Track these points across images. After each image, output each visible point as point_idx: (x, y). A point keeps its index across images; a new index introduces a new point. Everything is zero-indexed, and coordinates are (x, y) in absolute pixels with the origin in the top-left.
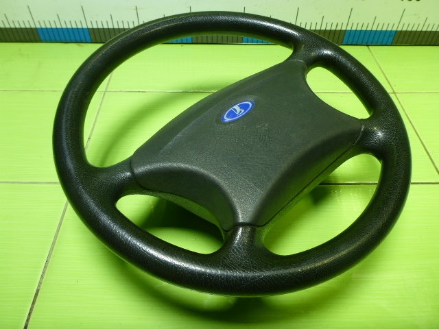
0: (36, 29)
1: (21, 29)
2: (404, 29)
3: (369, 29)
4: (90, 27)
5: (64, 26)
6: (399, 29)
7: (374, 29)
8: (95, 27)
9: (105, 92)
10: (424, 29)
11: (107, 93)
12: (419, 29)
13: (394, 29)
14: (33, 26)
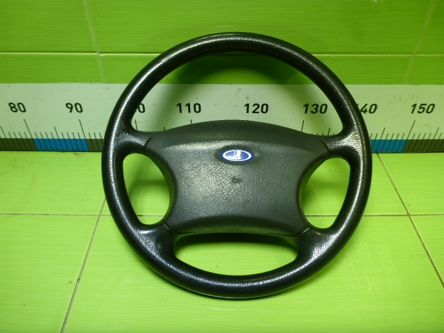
0: (32, 140)
1: (17, 140)
2: (416, 138)
3: (378, 138)
4: (88, 137)
5: (61, 137)
6: (410, 138)
7: (384, 138)
8: (93, 137)
9: (99, 216)
10: (437, 138)
11: (101, 217)
12: (431, 138)
13: (405, 138)
14: (29, 137)
